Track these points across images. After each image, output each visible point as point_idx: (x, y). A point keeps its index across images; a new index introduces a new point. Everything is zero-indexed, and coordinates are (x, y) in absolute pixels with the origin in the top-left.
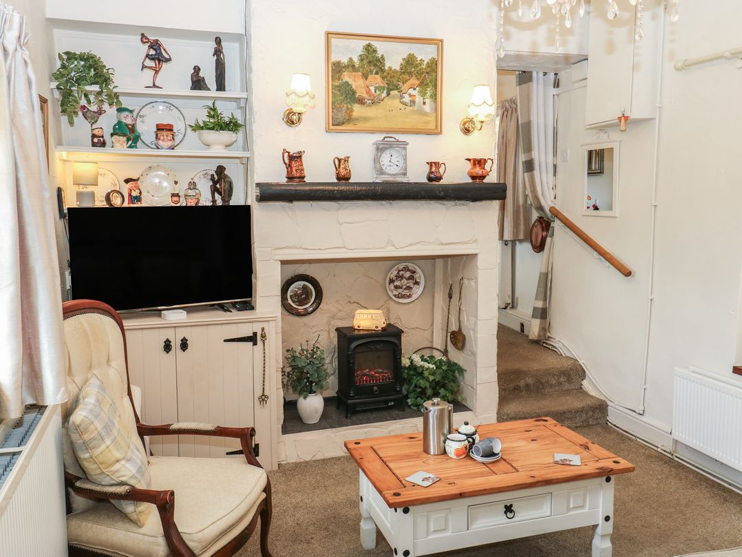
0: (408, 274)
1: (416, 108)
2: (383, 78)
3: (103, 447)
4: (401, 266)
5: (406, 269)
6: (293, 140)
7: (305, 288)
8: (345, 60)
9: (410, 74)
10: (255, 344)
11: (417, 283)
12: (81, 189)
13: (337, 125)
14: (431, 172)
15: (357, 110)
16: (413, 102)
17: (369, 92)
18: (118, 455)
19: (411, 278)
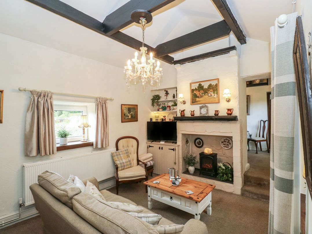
0: (227, 141)
1: (212, 97)
2: (203, 91)
4: (225, 139)
5: (227, 139)
7: (200, 141)
8: (194, 88)
9: (210, 89)
10: (174, 151)
11: (230, 144)
13: (193, 103)
14: (215, 113)
15: (197, 99)
16: (211, 95)
17: (200, 95)
19: (228, 142)
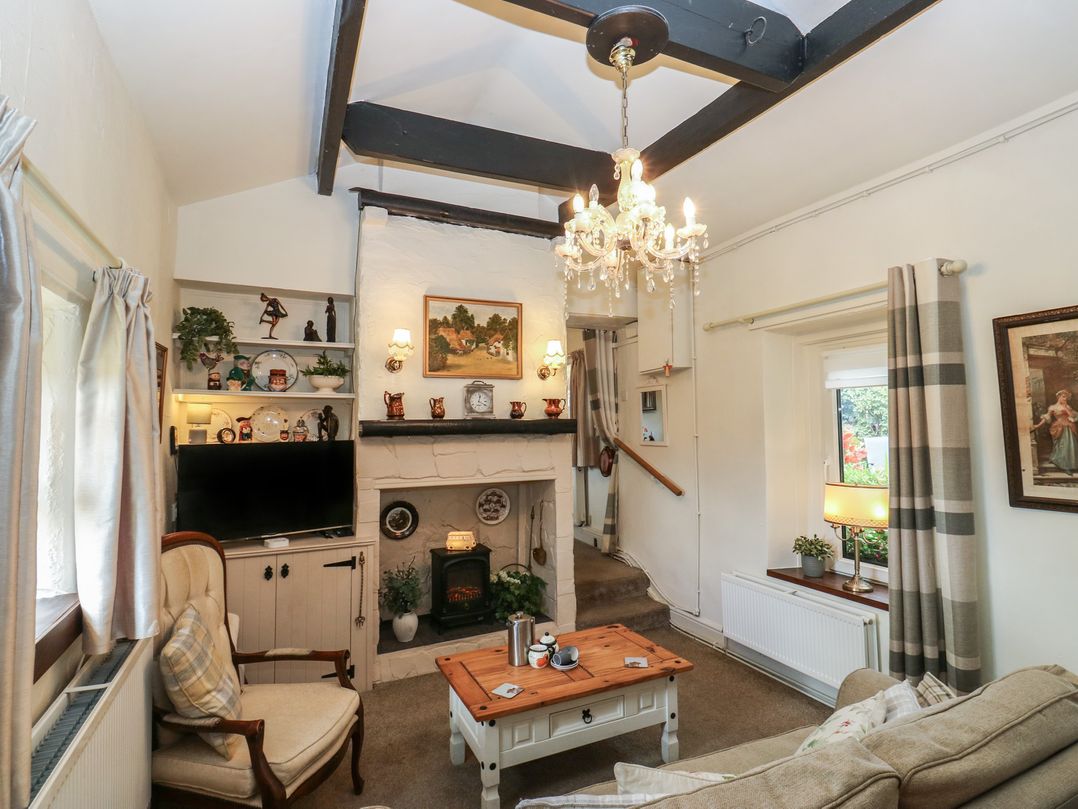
0: (495, 499)
1: (501, 357)
2: (473, 333)
3: (194, 678)
4: (489, 492)
5: (494, 494)
6: (394, 383)
7: (402, 513)
8: (440, 318)
9: (496, 330)
10: (354, 567)
11: (503, 506)
12: (195, 428)
13: (434, 371)
14: (514, 411)
15: (451, 359)
16: (498, 353)
17: (461, 344)
18: (209, 686)
19: (498, 502)
